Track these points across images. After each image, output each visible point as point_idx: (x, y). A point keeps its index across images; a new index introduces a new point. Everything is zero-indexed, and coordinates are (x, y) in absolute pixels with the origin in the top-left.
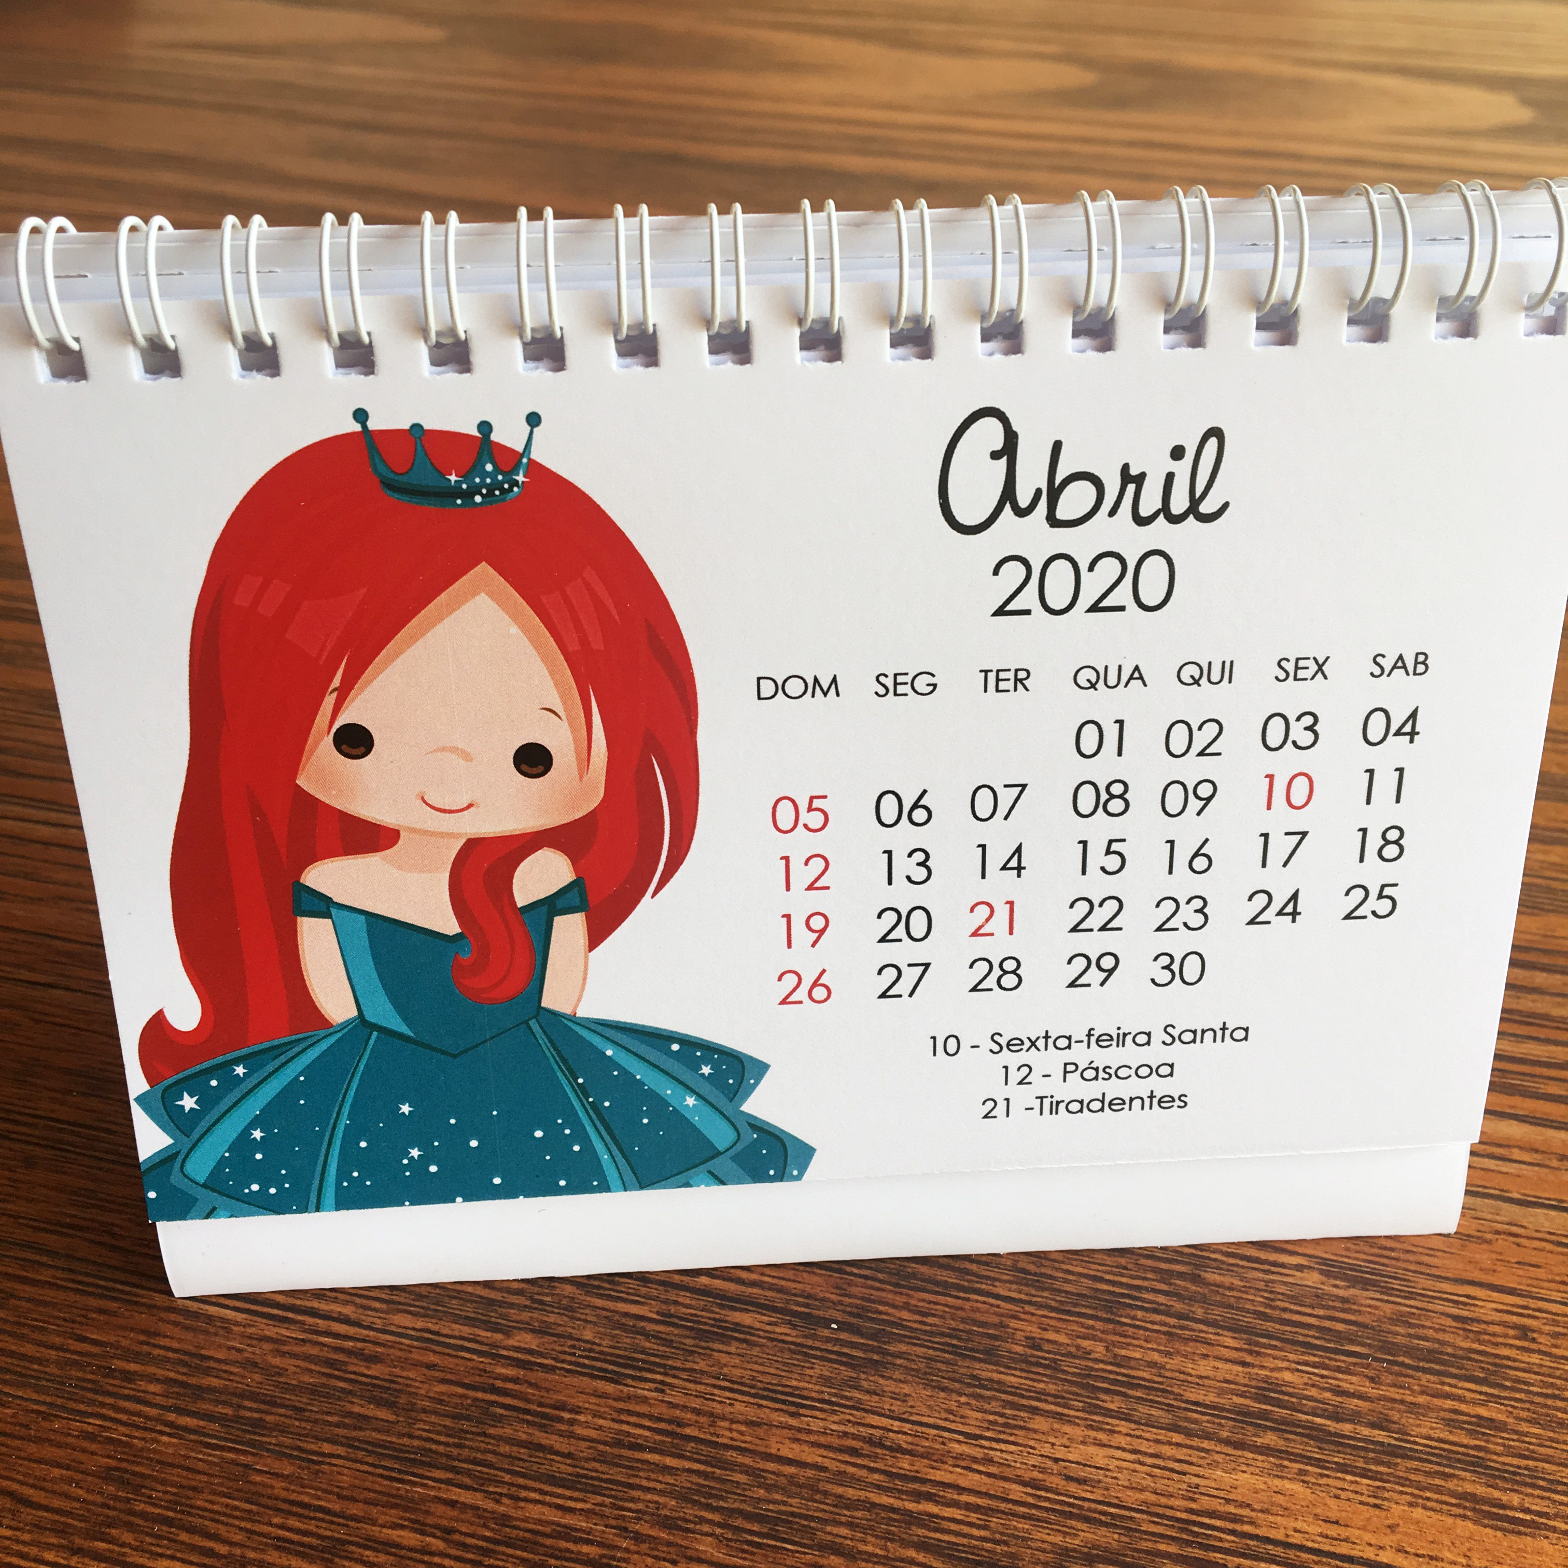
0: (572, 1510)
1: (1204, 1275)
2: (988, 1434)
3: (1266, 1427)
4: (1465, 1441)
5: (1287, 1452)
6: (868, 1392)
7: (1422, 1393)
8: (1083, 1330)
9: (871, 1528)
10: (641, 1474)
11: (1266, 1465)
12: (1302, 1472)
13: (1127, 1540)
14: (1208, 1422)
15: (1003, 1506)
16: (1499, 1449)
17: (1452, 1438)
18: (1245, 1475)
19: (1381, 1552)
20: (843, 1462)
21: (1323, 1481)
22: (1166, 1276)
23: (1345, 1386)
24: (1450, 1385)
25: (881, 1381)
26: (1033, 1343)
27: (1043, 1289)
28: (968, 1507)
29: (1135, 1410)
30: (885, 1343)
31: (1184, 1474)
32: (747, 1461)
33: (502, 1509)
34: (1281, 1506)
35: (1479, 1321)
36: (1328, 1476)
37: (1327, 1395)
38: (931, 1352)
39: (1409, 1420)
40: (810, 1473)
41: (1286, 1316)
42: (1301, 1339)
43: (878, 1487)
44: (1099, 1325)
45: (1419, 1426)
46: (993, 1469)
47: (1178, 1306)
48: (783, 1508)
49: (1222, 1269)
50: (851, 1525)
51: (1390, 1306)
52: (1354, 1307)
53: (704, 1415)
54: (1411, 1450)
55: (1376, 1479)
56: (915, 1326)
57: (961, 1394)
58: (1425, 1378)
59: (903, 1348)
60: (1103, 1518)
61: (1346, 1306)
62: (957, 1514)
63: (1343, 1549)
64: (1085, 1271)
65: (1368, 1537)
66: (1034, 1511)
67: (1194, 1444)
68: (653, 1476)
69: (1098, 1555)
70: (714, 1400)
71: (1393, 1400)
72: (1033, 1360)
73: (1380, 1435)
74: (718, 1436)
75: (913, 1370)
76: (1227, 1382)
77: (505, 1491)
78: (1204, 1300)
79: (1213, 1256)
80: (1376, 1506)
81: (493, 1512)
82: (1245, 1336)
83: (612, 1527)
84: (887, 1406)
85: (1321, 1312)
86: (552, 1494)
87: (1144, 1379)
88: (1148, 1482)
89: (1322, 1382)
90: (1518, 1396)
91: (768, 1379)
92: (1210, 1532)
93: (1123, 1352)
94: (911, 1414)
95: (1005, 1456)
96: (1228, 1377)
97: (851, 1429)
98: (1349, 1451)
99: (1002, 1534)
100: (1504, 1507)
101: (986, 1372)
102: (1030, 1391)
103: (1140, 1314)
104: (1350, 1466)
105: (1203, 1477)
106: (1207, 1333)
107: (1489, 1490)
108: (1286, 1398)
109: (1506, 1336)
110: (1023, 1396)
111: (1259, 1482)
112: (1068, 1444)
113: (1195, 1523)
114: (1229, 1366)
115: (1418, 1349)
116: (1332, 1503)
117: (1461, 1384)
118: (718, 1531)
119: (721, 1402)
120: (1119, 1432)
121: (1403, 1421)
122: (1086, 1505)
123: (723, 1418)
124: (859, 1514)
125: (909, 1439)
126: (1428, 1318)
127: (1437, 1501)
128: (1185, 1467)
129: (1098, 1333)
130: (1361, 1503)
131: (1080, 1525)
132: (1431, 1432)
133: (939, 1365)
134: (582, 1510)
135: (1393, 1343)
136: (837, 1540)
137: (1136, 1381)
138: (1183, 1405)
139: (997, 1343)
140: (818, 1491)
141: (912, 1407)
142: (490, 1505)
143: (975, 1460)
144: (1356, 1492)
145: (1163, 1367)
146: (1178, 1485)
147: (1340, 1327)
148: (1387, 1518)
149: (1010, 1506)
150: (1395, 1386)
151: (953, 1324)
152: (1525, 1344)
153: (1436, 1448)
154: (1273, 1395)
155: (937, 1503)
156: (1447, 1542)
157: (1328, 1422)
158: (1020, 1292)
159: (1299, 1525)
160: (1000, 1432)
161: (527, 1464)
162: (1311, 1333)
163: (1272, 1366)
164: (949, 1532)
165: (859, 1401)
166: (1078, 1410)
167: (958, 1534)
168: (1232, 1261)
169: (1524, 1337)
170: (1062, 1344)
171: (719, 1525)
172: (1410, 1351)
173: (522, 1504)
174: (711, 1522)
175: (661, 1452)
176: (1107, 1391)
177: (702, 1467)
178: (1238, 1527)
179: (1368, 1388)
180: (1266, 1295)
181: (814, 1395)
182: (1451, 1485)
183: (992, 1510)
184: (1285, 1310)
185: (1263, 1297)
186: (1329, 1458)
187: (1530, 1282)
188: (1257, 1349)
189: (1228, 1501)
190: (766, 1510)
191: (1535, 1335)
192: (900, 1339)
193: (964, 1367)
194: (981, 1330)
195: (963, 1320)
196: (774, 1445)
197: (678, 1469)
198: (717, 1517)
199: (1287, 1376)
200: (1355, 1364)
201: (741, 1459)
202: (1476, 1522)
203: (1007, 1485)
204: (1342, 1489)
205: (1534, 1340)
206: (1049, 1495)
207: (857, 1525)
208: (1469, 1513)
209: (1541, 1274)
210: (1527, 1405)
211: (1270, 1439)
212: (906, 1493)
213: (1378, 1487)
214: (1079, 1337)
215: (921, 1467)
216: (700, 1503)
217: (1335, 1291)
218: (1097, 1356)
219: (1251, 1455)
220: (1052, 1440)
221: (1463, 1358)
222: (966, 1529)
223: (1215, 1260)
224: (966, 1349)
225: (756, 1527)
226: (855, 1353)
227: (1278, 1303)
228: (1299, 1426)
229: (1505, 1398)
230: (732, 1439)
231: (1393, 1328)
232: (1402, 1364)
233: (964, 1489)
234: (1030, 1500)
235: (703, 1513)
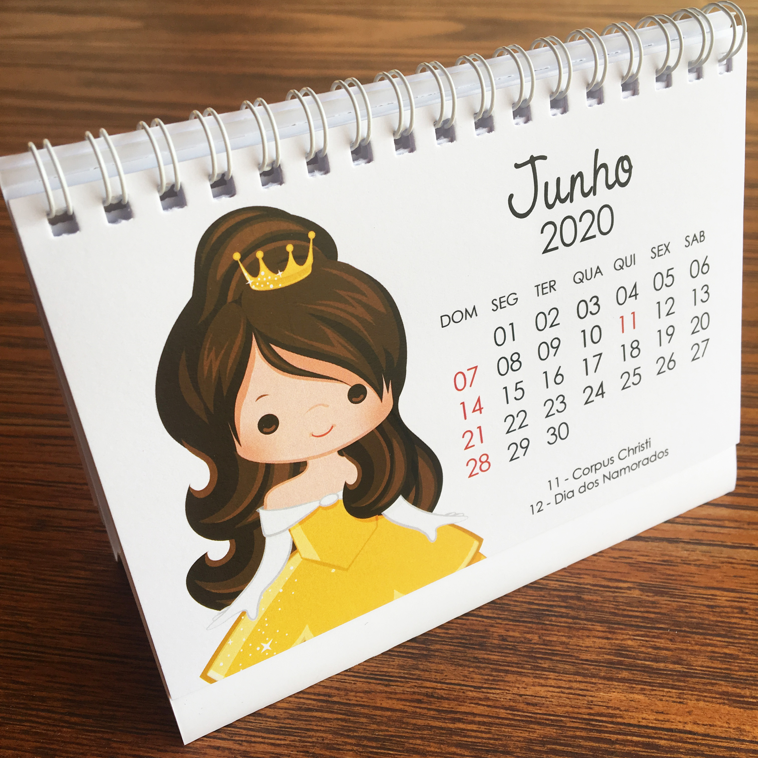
0: (279, 745)
1: (583, 596)
2: (485, 686)
3: (622, 668)
4: (720, 666)
5: (634, 680)
6: (423, 670)
7: (696, 644)
8: (527, 629)
9: (432, 739)
10: (313, 723)
11: (624, 688)
12: (642, 689)
13: (560, 732)
14: (593, 669)
15: (497, 721)
16: (737, 668)
17: (713, 665)
18: (614, 693)
19: (686, 725)
20: (415, 707)
21: (653, 693)
22: (564, 599)
23: (658, 644)
24: (710, 639)
25: (429, 664)
26: (503, 638)
27: (504, 611)
28: (479, 723)
29: (557, 667)
30: (429, 645)
31: (585, 696)
32: (366, 711)
33: (243, 748)
34: (634, 707)
35: (719, 607)
36: (655, 690)
37: (650, 650)
38: (452, 647)
39: (692, 658)
40: (399, 714)
41: (626, 613)
42: (634, 623)
43: (433, 718)
44: (534, 626)
45: (697, 661)
46: (490, 703)
47: (572, 613)
48: (387, 733)
49: (591, 593)
50: (422, 738)
51: (676, 603)
52: (658, 605)
53: (342, 690)
54: (694, 673)
55: (679, 689)
56: (443, 635)
57: (470, 667)
58: (697, 637)
59: (438, 647)
60: (547, 722)
61: (654, 605)
62: (474, 727)
63: (667, 725)
64: (524, 600)
65: (679, 718)
66: (513, 722)
67: (588, 680)
68: (319, 724)
69: (547, 741)
70: (346, 682)
71: (682, 649)
72: (504, 646)
73: (678, 667)
74: (350, 700)
75: (444, 657)
76: (600, 648)
77: (244, 739)
78: (584, 609)
79: (586, 587)
80: (680, 703)
81: (239, 750)
82: (607, 625)
83: (301, 752)
84: (433, 677)
85: (642, 610)
86: (268, 738)
87: (560, 651)
88: (568, 701)
89: (647, 644)
90: (742, 641)
91: (373, 669)
92: (601, 724)
93: (548, 638)
94: (446, 679)
95: (495, 696)
96: (601, 646)
97: (416, 690)
98: (664, 676)
99: (498, 735)
100: (743, 697)
101: (481, 654)
102: (504, 662)
103: (554, 618)
104: (666, 684)
105: (594, 696)
106: (588, 625)
107: (734, 689)
108: (630, 653)
109: (733, 613)
110: (500, 665)
111: (621, 696)
112: (526, 686)
113: (593, 720)
114: (600, 640)
115: (691, 623)
116: (659, 703)
117: (714, 638)
118: (355, 748)
119: (350, 683)
120: (550, 678)
121: (689, 659)
122: (538, 716)
123: (352, 691)
124: (425, 732)
125: (446, 692)
126: (694, 607)
127: (710, 697)
128: (585, 693)
129: (534, 630)
130: (674, 702)
131: (536, 727)
132: (703, 663)
133: (457, 654)
134: (285, 744)
135: (679, 621)
136: (416, 746)
137: (556, 652)
138: (581, 662)
139: (485, 640)
140: (404, 723)
141: (446, 676)
142: (237, 747)
143: (480, 699)
144: (670, 697)
145: (568, 644)
146: (582, 702)
147: (652, 616)
148: (686, 708)
149: (501, 721)
150: (683, 642)
151: (462, 632)
152: (743, 616)
153: (706, 671)
154: (623, 652)
155: (464, 723)
156: (717, 717)
157: (652, 663)
158: (493, 613)
159: (644, 716)
160: (491, 684)
161: (254, 724)
162: (638, 620)
163: (622, 638)
164: (471, 737)
165: (419, 675)
166: (529, 669)
167: (476, 737)
168: (596, 588)
169: (742, 612)
170: (517, 637)
171: (355, 745)
172: (688, 624)
173: (253, 745)
174: (351, 744)
175: (321, 711)
176: (542, 658)
177: (343, 717)
178: (614, 720)
179: (670, 645)
180: (615, 603)
181: (396, 674)
182: (716, 688)
183: (492, 723)
184: (624, 610)
185: (613, 604)
186: (655, 681)
187: (741, 585)
188: (613, 630)
189: (608, 707)
190: (378, 735)
191: (747, 611)
192: (436, 642)
193: (470, 653)
194: (476, 634)
195: (467, 630)
196: (378, 702)
197: (331, 719)
198: (353, 741)
199: (630, 643)
200: (661, 633)
201: (363, 711)
202: (730, 706)
203: (497, 710)
204: (663, 696)
205: (746, 613)
206: (519, 713)
207: (425, 738)
208: (726, 702)
209: (746, 581)
210: (747, 646)
211: (625, 674)
212: (448, 719)
213: (680, 693)
214: (525, 633)
215: (453, 704)
216: (344, 735)
217: (647, 598)
218: (535, 641)
219: (616, 683)
220: (517, 685)
221: (713, 625)
222: (479, 735)
223: (587, 588)
224: (470, 644)
225: (374, 744)
226: (414, 651)
227: (621, 607)
228: (638, 667)
229: (737, 643)
230: (357, 701)
231: (678, 614)
232: (685, 631)
233: (476, 714)
234: (510, 717)
235: (346, 740)
